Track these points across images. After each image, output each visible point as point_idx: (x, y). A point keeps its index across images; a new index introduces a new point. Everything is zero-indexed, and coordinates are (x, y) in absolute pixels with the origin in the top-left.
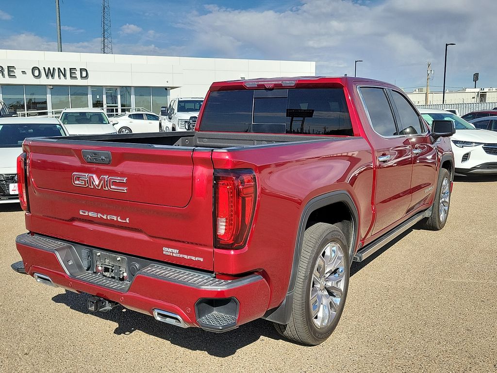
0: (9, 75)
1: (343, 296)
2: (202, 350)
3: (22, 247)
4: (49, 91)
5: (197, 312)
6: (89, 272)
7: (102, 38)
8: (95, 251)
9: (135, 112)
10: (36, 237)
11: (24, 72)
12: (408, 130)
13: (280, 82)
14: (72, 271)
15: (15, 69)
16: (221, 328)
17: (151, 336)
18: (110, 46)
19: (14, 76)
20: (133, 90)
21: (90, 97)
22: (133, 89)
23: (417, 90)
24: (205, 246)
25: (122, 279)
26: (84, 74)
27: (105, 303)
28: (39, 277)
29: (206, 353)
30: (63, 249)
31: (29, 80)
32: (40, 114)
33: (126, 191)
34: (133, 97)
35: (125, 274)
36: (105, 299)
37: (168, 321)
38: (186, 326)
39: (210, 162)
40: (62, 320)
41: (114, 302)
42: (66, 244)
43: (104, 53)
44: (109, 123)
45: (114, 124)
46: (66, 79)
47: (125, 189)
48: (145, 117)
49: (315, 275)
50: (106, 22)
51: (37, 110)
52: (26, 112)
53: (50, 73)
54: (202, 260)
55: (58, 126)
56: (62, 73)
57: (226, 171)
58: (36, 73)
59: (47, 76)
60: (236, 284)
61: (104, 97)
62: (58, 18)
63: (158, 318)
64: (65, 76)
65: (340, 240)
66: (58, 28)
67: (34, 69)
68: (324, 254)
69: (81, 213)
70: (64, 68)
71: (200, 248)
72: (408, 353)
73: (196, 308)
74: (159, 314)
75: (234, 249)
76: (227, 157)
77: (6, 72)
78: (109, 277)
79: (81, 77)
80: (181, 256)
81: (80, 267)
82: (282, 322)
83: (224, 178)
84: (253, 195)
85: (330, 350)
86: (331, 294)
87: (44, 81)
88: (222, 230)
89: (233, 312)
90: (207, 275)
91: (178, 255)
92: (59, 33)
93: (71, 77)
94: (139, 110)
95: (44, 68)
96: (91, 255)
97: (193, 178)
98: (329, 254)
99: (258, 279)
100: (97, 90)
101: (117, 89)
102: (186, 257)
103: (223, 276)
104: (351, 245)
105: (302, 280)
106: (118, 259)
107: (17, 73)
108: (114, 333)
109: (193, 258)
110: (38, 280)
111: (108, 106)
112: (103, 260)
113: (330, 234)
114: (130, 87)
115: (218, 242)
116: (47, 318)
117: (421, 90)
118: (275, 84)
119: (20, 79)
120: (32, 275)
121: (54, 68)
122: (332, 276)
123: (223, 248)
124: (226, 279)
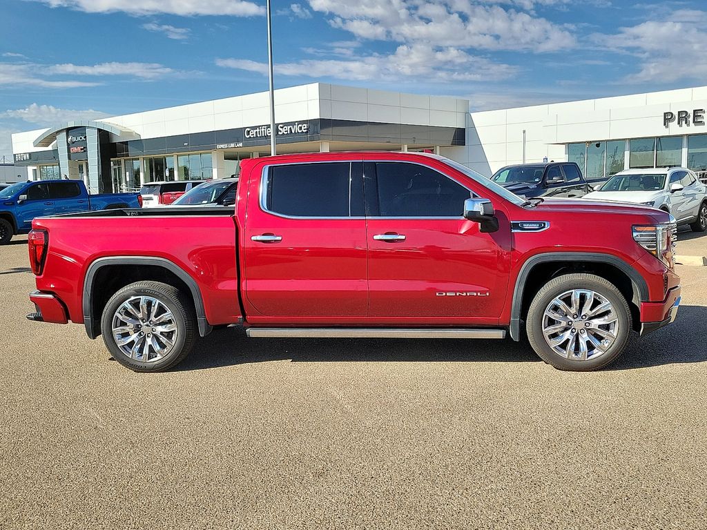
77: (691, 119)
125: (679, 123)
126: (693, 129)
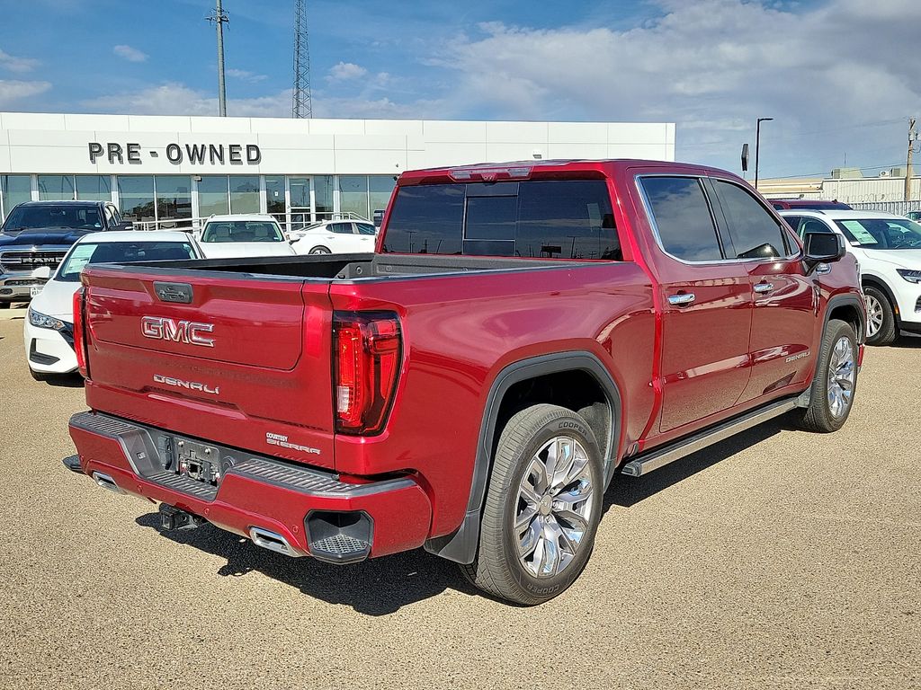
0: (129, 159)
1: (589, 528)
2: (346, 604)
3: (77, 432)
4: (194, 185)
5: (308, 533)
6: (169, 471)
7: (295, 90)
8: (176, 438)
9: (338, 220)
10: (99, 416)
11: (153, 154)
12: (768, 250)
13: (506, 170)
14: (143, 469)
15: (140, 148)
16: (340, 557)
17: (274, 581)
18: (307, 103)
19: (138, 161)
20: (336, 182)
21: (263, 195)
22: (336, 179)
23: (888, 173)
24: (320, 430)
25: (214, 484)
26: (254, 155)
27: (188, 518)
28: (101, 479)
29: (352, 608)
30: (132, 434)
31: (162, 166)
32: (180, 225)
33: (212, 345)
34: (336, 194)
35: (218, 475)
36: (188, 513)
37: (272, 546)
38: (296, 555)
39: (327, 300)
40: (143, 550)
41: (199, 517)
42: (138, 428)
43: (298, 116)
44: (283, 240)
45: (292, 242)
46: (223, 164)
47: (211, 342)
48: (354, 228)
49: (524, 487)
50: (301, 61)
51: (175, 218)
52: (157, 222)
53: (196, 154)
54: (318, 452)
55: (185, 245)
56: (217, 153)
57: (349, 314)
58: (174, 155)
59: (192, 159)
60: (366, 490)
61: (287, 194)
62: (220, 56)
63: (258, 542)
64: (221, 158)
65: (579, 434)
66: (221, 75)
67: (170, 147)
68: (544, 455)
69: (156, 379)
70: (221, 146)
71: (316, 434)
72: (685, 625)
73: (307, 525)
74: (259, 535)
75: (364, 435)
76: (354, 293)
77: (125, 155)
78: (197, 480)
79: (249, 160)
80: (291, 446)
81: (156, 463)
82: (461, 560)
83: (346, 326)
84: (395, 352)
85: (554, 613)
86: (563, 523)
87: (186, 167)
88: (344, 406)
89: (363, 534)
90: (327, 475)
91: (286, 445)
92: (221, 82)
93: (231, 160)
94: (346, 217)
95: (187, 145)
96: (170, 445)
97: (303, 324)
98: (555, 457)
99: (407, 484)
100: (276, 181)
101: (309, 180)
102: (297, 447)
103: (347, 478)
104: (608, 444)
105: (498, 495)
106: (207, 451)
107: (144, 154)
108: (219, 573)
109: (307, 449)
110: (100, 483)
111: (293, 211)
112: (189, 452)
113: (557, 423)
114: (332, 175)
115: (339, 425)
116: (122, 547)
117: (895, 172)
118: (498, 174)
119: (149, 166)
120: (91, 474)
121: (203, 146)
122: (566, 495)
123: (348, 434)
124: (351, 483)
125: (110, 159)
126: (127, 168)
